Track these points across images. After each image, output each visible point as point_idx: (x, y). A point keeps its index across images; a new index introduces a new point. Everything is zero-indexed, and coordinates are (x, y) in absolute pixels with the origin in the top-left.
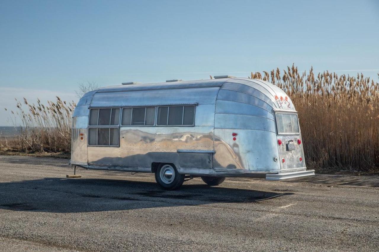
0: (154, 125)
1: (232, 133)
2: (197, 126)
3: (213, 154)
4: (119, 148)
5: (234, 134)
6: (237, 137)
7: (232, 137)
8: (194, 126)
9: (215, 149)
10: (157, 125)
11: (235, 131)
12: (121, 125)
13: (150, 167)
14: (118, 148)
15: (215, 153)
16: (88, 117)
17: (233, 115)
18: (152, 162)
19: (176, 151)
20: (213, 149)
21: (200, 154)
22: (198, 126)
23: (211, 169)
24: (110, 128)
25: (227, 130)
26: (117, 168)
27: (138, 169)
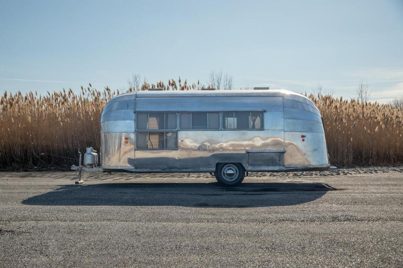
0: (220, 129)
1: (300, 136)
2: (266, 130)
3: (283, 153)
4: (178, 151)
5: (303, 136)
6: (305, 139)
7: (302, 139)
8: (264, 130)
9: (285, 149)
10: (222, 129)
11: (304, 134)
12: (179, 129)
13: (214, 167)
14: (176, 151)
15: (285, 152)
16: (134, 121)
17: (301, 121)
18: (217, 162)
19: (244, 152)
20: (283, 149)
21: (271, 154)
22: (268, 130)
23: (280, 165)
24: (166, 132)
25: (297, 133)
26: (172, 170)
27: (199, 169)
